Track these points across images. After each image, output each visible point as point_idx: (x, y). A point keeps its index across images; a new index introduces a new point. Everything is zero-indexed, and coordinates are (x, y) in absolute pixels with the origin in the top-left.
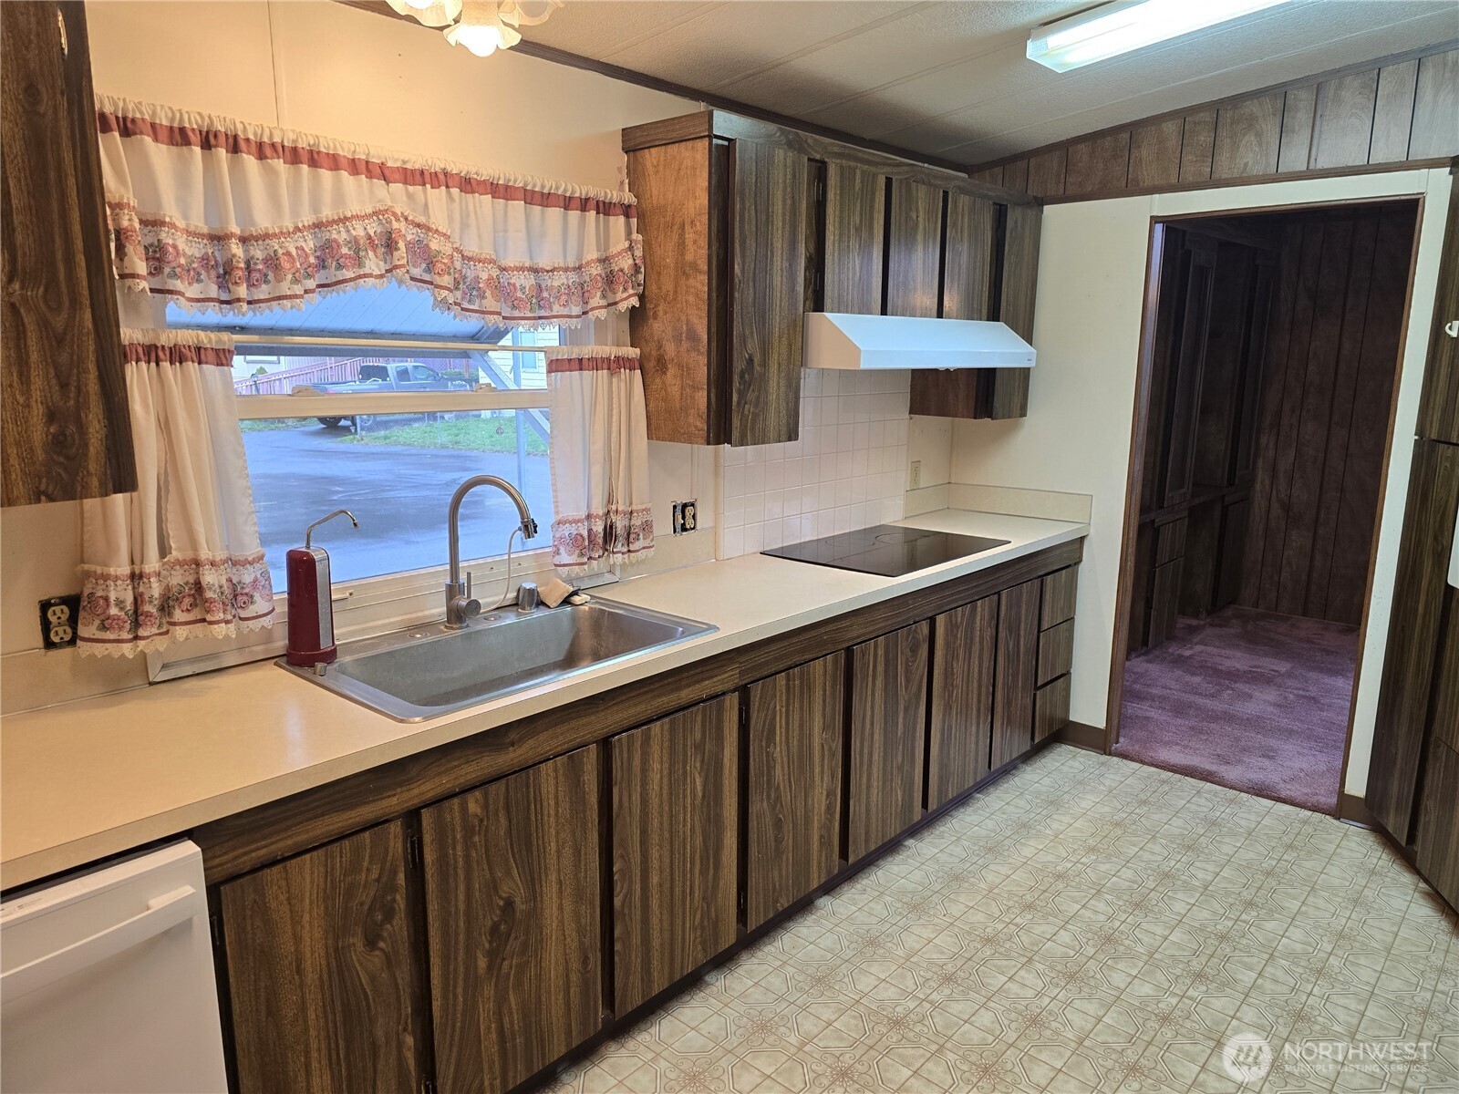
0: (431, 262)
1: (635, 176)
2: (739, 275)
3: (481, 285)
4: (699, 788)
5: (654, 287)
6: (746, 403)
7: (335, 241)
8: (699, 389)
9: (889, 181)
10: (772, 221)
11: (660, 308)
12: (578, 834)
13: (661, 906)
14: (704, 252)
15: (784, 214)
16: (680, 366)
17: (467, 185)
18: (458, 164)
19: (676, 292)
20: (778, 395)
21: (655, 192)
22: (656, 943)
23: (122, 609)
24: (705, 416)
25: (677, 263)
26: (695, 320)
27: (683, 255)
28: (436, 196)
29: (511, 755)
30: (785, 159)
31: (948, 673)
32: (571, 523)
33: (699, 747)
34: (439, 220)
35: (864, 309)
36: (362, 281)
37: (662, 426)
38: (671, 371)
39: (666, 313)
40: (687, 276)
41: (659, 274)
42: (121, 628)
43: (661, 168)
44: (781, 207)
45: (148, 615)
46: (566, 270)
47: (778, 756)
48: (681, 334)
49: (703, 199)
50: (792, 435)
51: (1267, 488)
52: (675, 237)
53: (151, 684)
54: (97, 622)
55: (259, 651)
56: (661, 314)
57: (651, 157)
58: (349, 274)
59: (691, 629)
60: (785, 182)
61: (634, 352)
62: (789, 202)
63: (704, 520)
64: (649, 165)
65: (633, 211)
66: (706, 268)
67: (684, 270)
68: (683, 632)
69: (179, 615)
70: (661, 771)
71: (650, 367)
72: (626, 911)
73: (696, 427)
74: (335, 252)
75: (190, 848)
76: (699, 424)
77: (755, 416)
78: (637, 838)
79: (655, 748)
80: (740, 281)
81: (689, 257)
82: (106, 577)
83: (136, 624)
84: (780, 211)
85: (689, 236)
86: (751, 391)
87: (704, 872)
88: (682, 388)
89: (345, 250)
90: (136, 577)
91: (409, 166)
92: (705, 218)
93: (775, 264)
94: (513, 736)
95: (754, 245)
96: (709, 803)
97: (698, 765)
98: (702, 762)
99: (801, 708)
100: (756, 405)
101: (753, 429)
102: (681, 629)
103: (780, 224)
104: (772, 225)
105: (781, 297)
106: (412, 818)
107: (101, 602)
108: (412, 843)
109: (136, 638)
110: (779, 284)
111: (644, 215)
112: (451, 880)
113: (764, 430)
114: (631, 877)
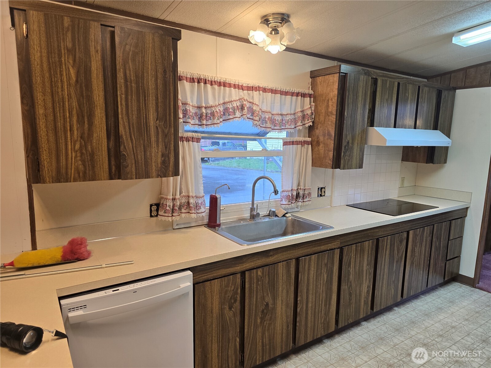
0: (253, 113)
1: (313, 85)
2: (346, 115)
3: (266, 120)
4: (325, 278)
5: (317, 119)
6: (346, 156)
7: (228, 108)
8: (330, 151)
9: (399, 84)
10: (358, 98)
11: (319, 126)
12: (288, 286)
13: (311, 314)
14: (335, 108)
15: (362, 96)
16: (324, 144)
17: (265, 90)
18: (263, 85)
19: (324, 121)
20: (357, 154)
21: (320, 90)
22: (309, 325)
23: (170, 208)
24: (332, 160)
25: (326, 112)
26: (330, 129)
27: (328, 109)
28: (256, 94)
29: (271, 259)
30: (364, 78)
31: (413, 251)
32: (286, 191)
33: (326, 265)
34: (256, 101)
35: (388, 126)
36: (235, 119)
37: (317, 162)
38: (321, 145)
39: (321, 127)
40: (329, 116)
41: (319, 115)
42: (169, 213)
43: (322, 83)
44: (361, 94)
45: (176, 210)
46: (291, 114)
47: (351, 271)
48: (326, 134)
49: (336, 92)
50: (361, 167)
52: (326, 104)
53: (174, 229)
54: (164, 211)
55: (200, 223)
56: (319, 128)
57: (319, 79)
58: (231, 117)
59: (325, 227)
60: (363, 85)
61: (309, 139)
62: (364, 92)
63: (328, 193)
64: (318, 82)
65: (312, 96)
66: (335, 113)
67: (327, 114)
68: (322, 228)
69: (183, 211)
70: (314, 271)
71: (314, 144)
72: (301, 313)
73: (328, 163)
74: (228, 111)
75: (189, 273)
77: (349, 160)
78: (305, 291)
79: (312, 263)
80: (346, 117)
81: (330, 110)
82: (166, 199)
83: (173, 212)
84: (361, 95)
85: (330, 103)
86: (348, 152)
87: (325, 305)
88: (325, 151)
89: (231, 110)
90: (174, 199)
91: (249, 85)
92: (336, 98)
93: (358, 111)
94: (271, 253)
95: (352, 106)
96: (328, 284)
97: (325, 271)
98: (327, 269)
99: (360, 257)
100: (349, 157)
101: (348, 164)
102: (321, 227)
103: (361, 99)
104: (358, 100)
105: (359, 122)
106: (243, 273)
107: (165, 205)
108: (242, 281)
109: (172, 216)
110: (359, 118)
111: (315, 97)
112: (252, 294)
113: (351, 165)
114: (303, 303)
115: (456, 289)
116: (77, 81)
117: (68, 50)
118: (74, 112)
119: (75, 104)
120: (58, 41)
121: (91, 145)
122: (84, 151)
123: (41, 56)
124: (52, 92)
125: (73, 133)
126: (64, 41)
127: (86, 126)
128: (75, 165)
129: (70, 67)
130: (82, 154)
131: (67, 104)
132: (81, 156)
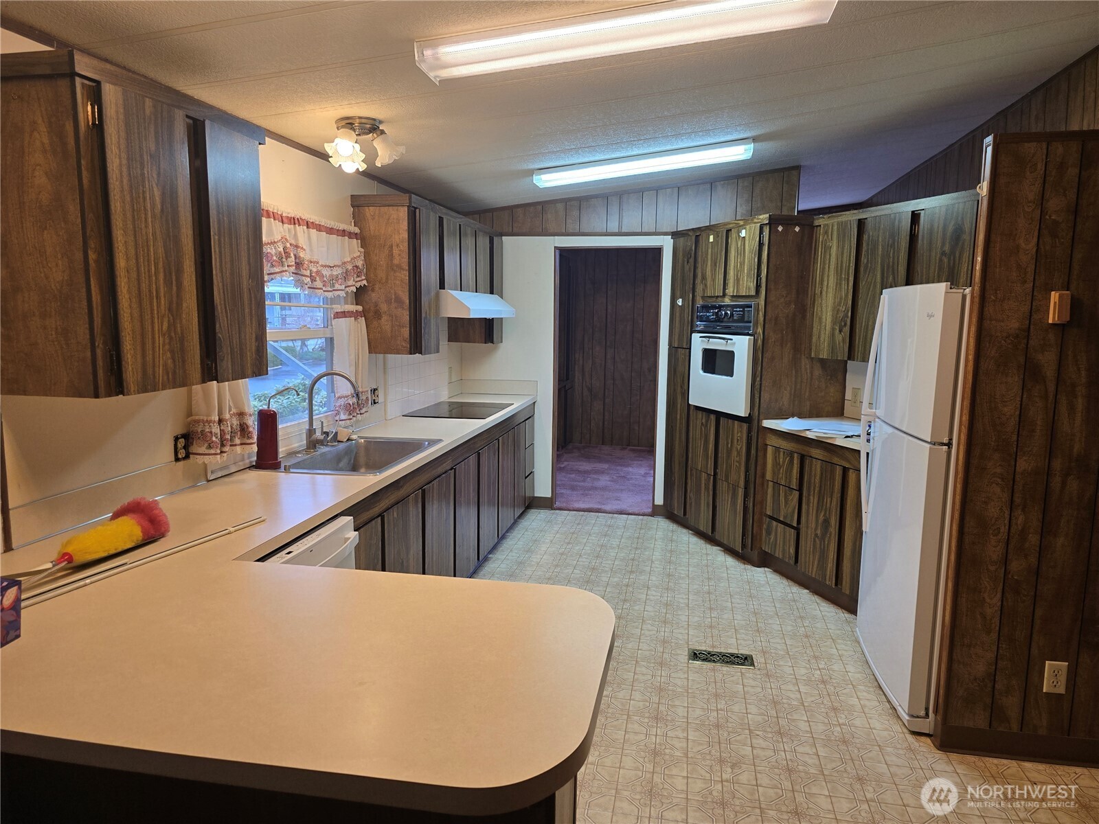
0: (299, 264)
1: (358, 219)
2: (423, 271)
3: (313, 275)
5: (372, 275)
6: (426, 334)
7: (270, 253)
8: (403, 327)
9: (460, 225)
10: (430, 246)
11: (377, 286)
14: (406, 260)
16: (391, 316)
17: (308, 225)
18: (307, 216)
19: (387, 279)
20: (434, 330)
21: (372, 228)
23: (217, 438)
24: (408, 340)
25: (387, 264)
26: (400, 293)
27: (392, 260)
28: (301, 230)
29: (401, 492)
30: (433, 216)
31: (503, 465)
32: (344, 397)
34: (302, 241)
35: (457, 290)
36: (284, 273)
37: (378, 345)
38: (384, 318)
39: (380, 289)
40: (395, 272)
41: (375, 269)
42: (217, 448)
43: (377, 217)
44: (432, 239)
45: (226, 440)
46: (339, 266)
48: (391, 299)
49: (405, 235)
50: (438, 352)
51: (581, 381)
52: (386, 252)
53: (208, 481)
54: (206, 445)
55: (241, 465)
56: (377, 289)
57: (369, 211)
58: (277, 270)
59: (432, 442)
60: (433, 227)
61: (360, 308)
62: (434, 237)
63: (381, 399)
64: (368, 214)
65: (359, 237)
66: (407, 268)
67: (392, 268)
68: (429, 444)
69: (237, 441)
71: (370, 315)
73: (402, 346)
74: (269, 259)
75: (349, 519)
76: (404, 344)
77: (428, 340)
79: (435, 492)
80: (423, 275)
81: (396, 261)
82: (209, 422)
83: (223, 445)
84: (432, 241)
85: (396, 251)
86: (427, 327)
88: (392, 326)
89: (275, 258)
90: (220, 421)
91: (289, 216)
92: (406, 244)
93: (431, 266)
94: (402, 483)
102: (427, 443)
104: (430, 248)
105: (433, 283)
107: (209, 434)
108: (382, 528)
109: (222, 452)
110: (431, 276)
111: (364, 239)
113: (430, 347)
115: (536, 518)
116: (162, 210)
117: (151, 156)
118: (161, 265)
119: (161, 251)
120: (139, 139)
121: (181, 323)
122: (173, 334)
123: (121, 165)
124: (134, 227)
125: (160, 302)
126: (146, 140)
127: (174, 288)
128: (163, 359)
129: (154, 185)
130: (171, 338)
131: (152, 250)
132: (170, 344)
